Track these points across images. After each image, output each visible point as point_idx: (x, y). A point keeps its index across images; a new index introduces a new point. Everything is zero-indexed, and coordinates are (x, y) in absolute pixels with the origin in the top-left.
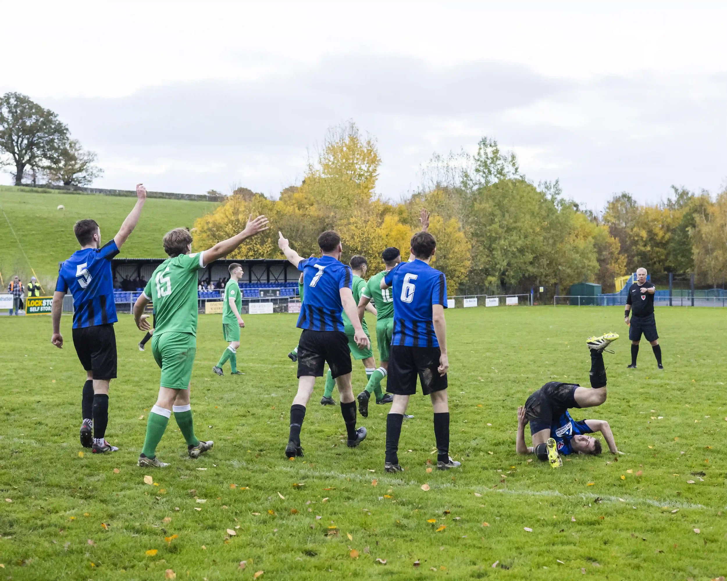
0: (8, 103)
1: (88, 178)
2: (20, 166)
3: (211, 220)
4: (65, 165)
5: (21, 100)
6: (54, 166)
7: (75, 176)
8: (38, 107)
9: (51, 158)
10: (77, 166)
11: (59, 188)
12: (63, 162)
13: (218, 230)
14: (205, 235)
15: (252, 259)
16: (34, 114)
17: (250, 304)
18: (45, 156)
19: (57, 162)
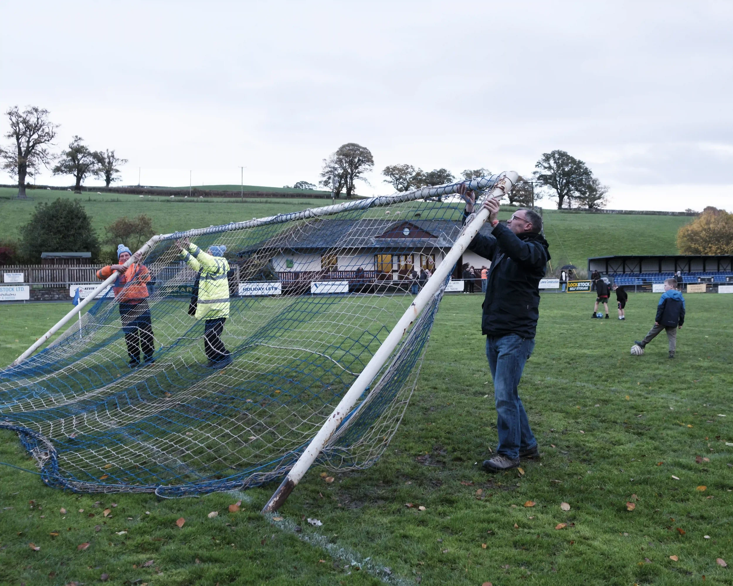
0: (554, 157)
1: (604, 203)
2: (561, 197)
3: (690, 229)
4: (589, 195)
5: (562, 155)
6: (582, 196)
7: (595, 202)
8: (572, 158)
9: (580, 191)
10: (597, 196)
11: (585, 210)
12: (588, 193)
13: (695, 235)
14: (685, 239)
15: (719, 255)
16: (570, 163)
17: (720, 287)
18: (577, 190)
19: (585, 193)
